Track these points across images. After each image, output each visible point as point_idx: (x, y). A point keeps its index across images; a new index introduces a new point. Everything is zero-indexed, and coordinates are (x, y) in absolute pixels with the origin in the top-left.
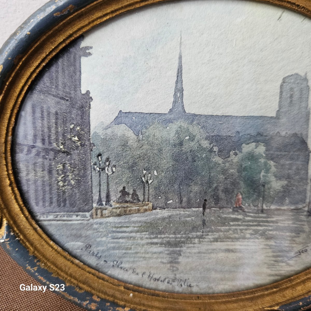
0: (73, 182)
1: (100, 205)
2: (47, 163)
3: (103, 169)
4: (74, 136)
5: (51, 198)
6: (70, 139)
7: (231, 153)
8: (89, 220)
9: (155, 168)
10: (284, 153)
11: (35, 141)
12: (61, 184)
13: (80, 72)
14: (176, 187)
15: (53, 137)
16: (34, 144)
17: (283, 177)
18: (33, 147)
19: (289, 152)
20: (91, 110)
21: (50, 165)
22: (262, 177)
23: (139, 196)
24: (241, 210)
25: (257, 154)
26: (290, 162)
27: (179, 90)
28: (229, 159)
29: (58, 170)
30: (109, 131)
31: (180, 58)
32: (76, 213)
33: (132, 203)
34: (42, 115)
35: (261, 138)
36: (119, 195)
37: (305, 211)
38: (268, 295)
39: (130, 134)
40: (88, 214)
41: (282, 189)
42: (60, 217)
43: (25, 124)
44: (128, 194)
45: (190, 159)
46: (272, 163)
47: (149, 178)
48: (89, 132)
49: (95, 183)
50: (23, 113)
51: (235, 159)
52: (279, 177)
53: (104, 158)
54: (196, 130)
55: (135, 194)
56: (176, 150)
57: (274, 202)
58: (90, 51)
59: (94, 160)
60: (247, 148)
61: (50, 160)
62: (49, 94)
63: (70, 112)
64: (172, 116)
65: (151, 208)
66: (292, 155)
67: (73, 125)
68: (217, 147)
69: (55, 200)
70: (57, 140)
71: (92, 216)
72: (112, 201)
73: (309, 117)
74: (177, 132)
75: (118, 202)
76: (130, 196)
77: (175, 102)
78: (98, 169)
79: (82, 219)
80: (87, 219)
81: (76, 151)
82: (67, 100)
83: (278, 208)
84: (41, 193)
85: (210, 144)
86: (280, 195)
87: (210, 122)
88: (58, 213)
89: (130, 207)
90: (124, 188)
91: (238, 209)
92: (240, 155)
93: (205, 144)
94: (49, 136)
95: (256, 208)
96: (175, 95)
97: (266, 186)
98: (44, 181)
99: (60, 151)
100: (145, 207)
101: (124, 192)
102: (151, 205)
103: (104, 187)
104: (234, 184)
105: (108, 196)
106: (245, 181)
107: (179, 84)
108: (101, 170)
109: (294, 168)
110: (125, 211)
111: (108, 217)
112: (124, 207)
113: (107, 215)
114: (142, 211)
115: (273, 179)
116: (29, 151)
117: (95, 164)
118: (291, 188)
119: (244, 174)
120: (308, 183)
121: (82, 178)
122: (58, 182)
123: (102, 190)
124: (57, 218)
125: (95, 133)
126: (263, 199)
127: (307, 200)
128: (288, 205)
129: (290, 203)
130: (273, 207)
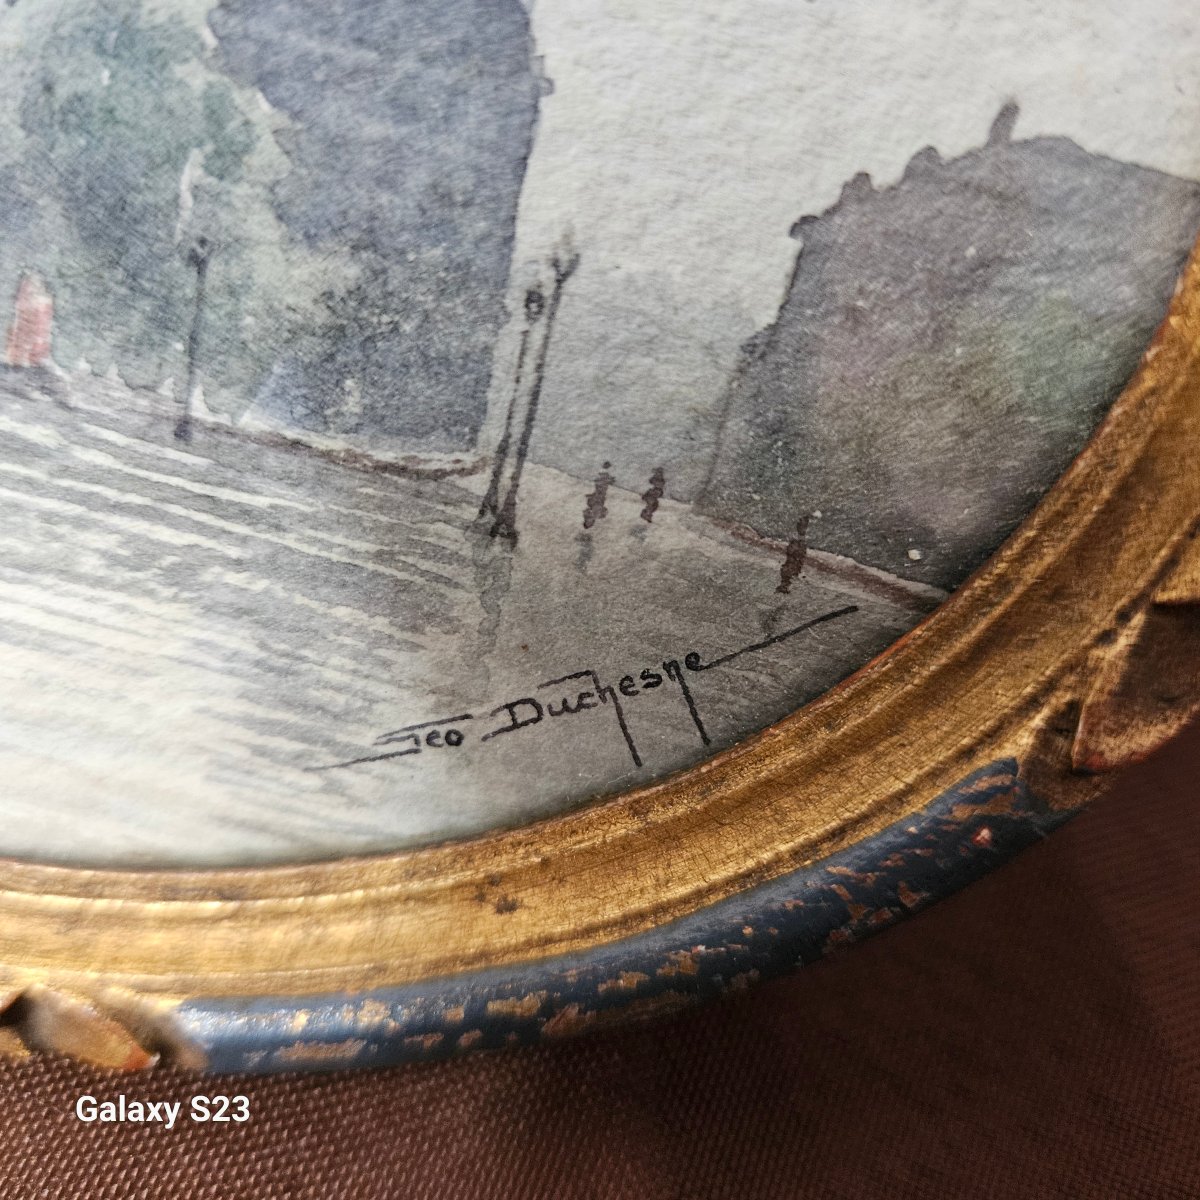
10: (351, 56)
17: (337, 232)
19: (392, 54)
22: (187, 199)
24: (50, 392)
25: (160, 18)
26: (395, 132)
37: (466, 498)
38: (166, 922)
41: (322, 317)
46: (260, 109)
52: (303, 227)
57: (264, 393)
66: (412, 78)
83: (292, 434)
95: (143, 403)
97: (215, 267)
106: (76, 203)
109: (417, 179)
115: (261, 225)
118: (385, 319)
119: (67, 147)
120: (508, 315)
126: (191, 352)
127: (492, 433)
128: (356, 429)
129: (374, 419)
130: (254, 420)
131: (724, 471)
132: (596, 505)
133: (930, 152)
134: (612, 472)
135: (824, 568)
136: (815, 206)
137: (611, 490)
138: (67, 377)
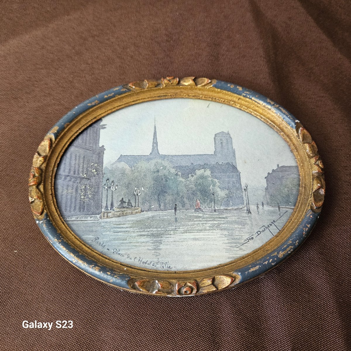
0: (90, 196)
1: (106, 210)
2: (75, 185)
3: (110, 188)
4: (93, 169)
5: (75, 207)
6: (91, 171)
7: (190, 175)
8: (98, 220)
9: (142, 186)
10: (223, 174)
11: (69, 173)
12: (82, 197)
13: (99, 136)
14: (156, 197)
15: (81, 170)
16: (69, 175)
17: (225, 188)
18: (68, 176)
19: (226, 173)
20: (104, 155)
21: (77, 186)
22: (211, 189)
23: (132, 203)
24: (201, 210)
25: (206, 175)
26: (228, 179)
27: (155, 143)
28: (189, 179)
29: (81, 189)
30: (114, 166)
31: (155, 127)
32: (91, 216)
33: (128, 208)
34: (76, 158)
35: (207, 166)
36: (120, 203)
39: (127, 167)
40: (98, 216)
41: (226, 196)
42: (80, 218)
43: (65, 164)
44: (125, 202)
45: (164, 180)
46: (216, 180)
47: (138, 192)
48: (103, 166)
49: (104, 196)
50: (65, 157)
51: (193, 179)
52: (222, 189)
53: (111, 181)
54: (166, 163)
55: (129, 203)
56: (155, 174)
57: (222, 205)
58: (105, 126)
59: (105, 182)
60: (199, 172)
61: (77, 183)
62: (81, 148)
63: (92, 157)
64: (152, 157)
65: (140, 211)
66: (229, 175)
67: (93, 163)
68: (180, 173)
69: (77, 207)
70: (83, 171)
71: (101, 218)
72: (114, 207)
73: (235, 153)
74: (155, 165)
75: (118, 208)
76: (126, 204)
77: (153, 149)
78: (106, 188)
79: (94, 219)
80: (98, 219)
81: (94, 178)
82: (91, 151)
83: (226, 208)
84: (69, 204)
85: (176, 171)
86: (225, 200)
87: (175, 158)
88: (78, 216)
89: (126, 211)
90: (123, 199)
91: (198, 209)
92: (195, 177)
93: (173, 171)
94: (78, 170)
95: (210, 209)
96: (153, 146)
97: (215, 194)
98: (72, 196)
99: (83, 178)
100: (136, 211)
101: (122, 201)
102: (140, 209)
103: (110, 198)
104: (194, 194)
105: (112, 205)
106: (201, 192)
107: (155, 140)
108: (108, 188)
109: (231, 182)
110: (123, 213)
111: (112, 218)
112: (122, 211)
113: (111, 217)
114: (134, 213)
115: (218, 190)
116: (65, 179)
117: (105, 185)
118: (232, 195)
119: (199, 187)
120: (243, 192)
121: (96, 193)
122: (81, 196)
123: (108, 200)
124: (77, 219)
125: (106, 167)
126: (214, 203)
127: (245, 203)
128: (232, 206)
129: (234, 205)
130: (222, 208)
131: (269, 200)
132: (258, 207)
133: (273, 170)
134: (258, 203)
135: (282, 208)
136: (266, 176)
137: (258, 205)
138: (202, 208)
